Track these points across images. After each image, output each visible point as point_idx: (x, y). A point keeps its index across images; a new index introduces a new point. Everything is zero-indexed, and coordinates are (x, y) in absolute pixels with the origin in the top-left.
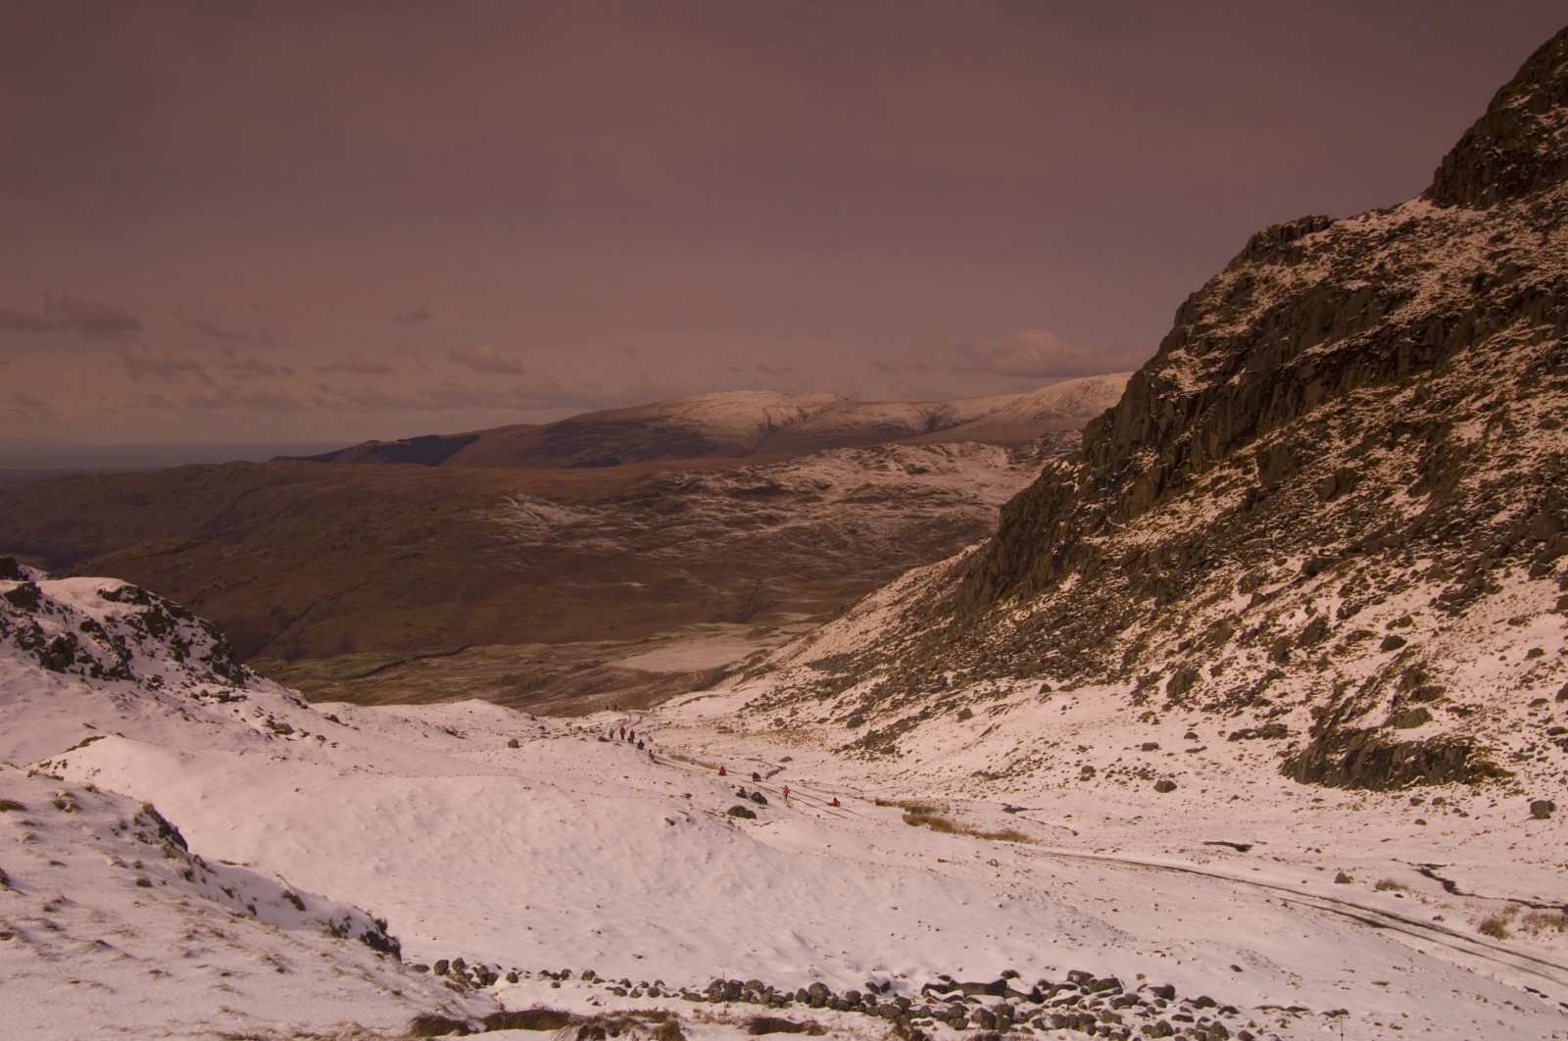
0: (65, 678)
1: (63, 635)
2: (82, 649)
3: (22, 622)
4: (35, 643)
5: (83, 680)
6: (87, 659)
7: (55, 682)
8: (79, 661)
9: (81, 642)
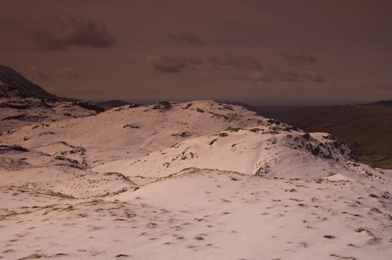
0: (317, 157)
1: (317, 147)
2: (321, 150)
3: (307, 143)
4: (310, 148)
5: (321, 158)
6: (322, 153)
7: (315, 158)
8: (320, 153)
9: (320, 149)
